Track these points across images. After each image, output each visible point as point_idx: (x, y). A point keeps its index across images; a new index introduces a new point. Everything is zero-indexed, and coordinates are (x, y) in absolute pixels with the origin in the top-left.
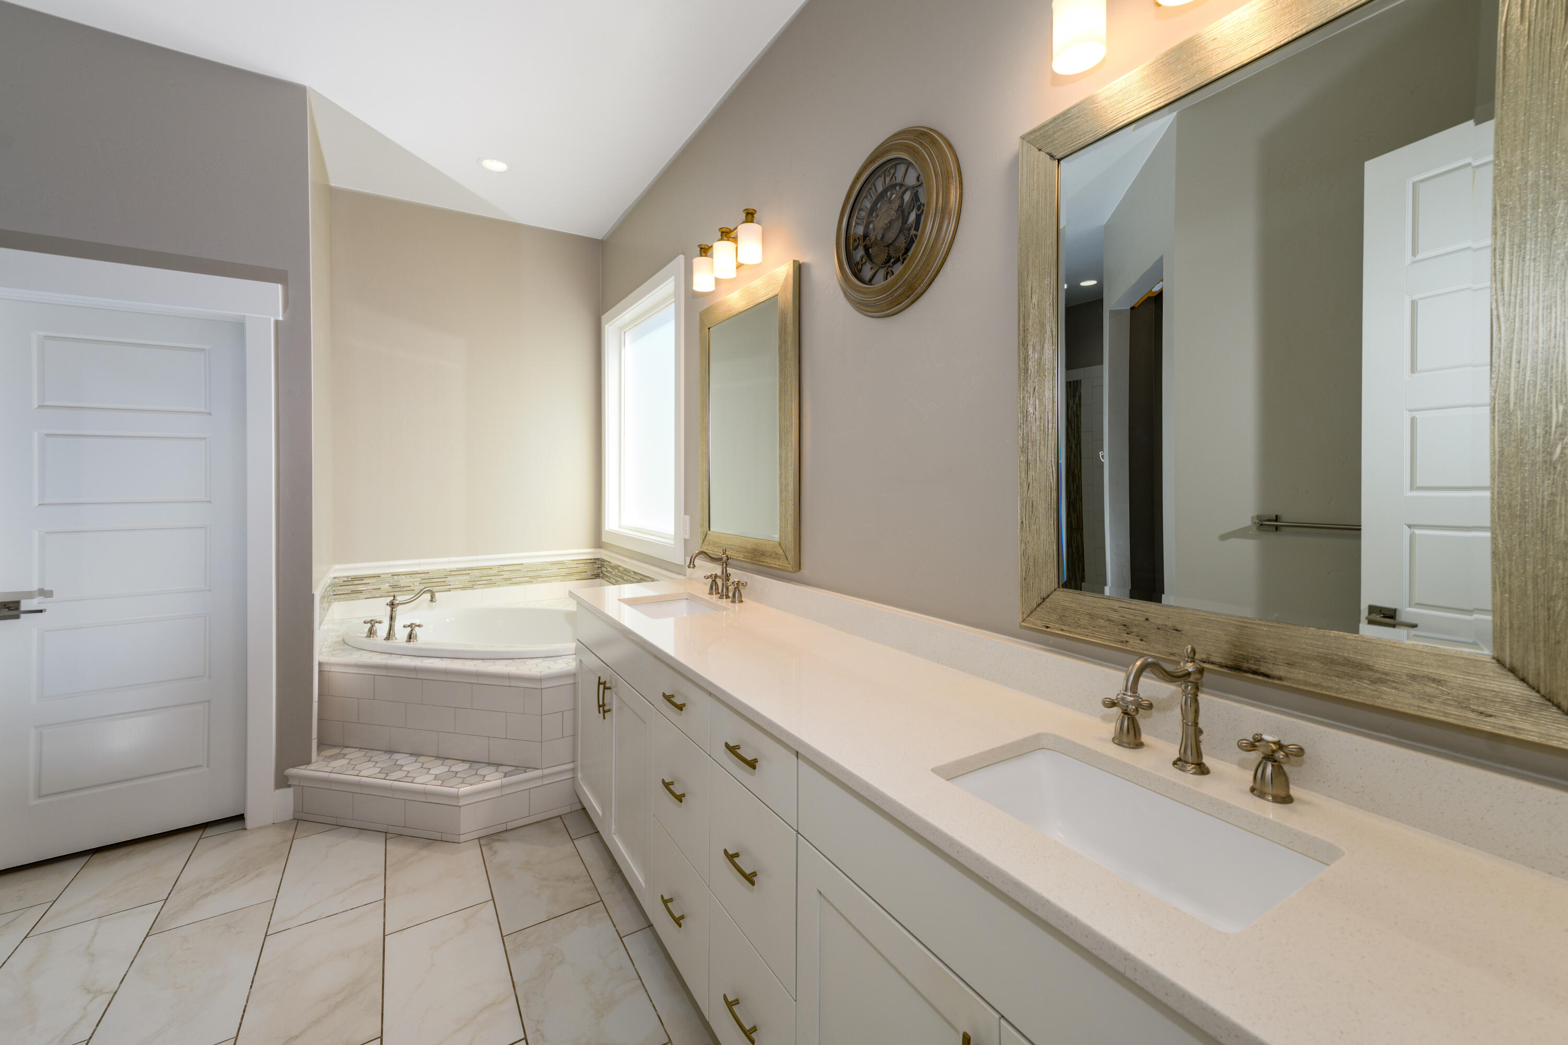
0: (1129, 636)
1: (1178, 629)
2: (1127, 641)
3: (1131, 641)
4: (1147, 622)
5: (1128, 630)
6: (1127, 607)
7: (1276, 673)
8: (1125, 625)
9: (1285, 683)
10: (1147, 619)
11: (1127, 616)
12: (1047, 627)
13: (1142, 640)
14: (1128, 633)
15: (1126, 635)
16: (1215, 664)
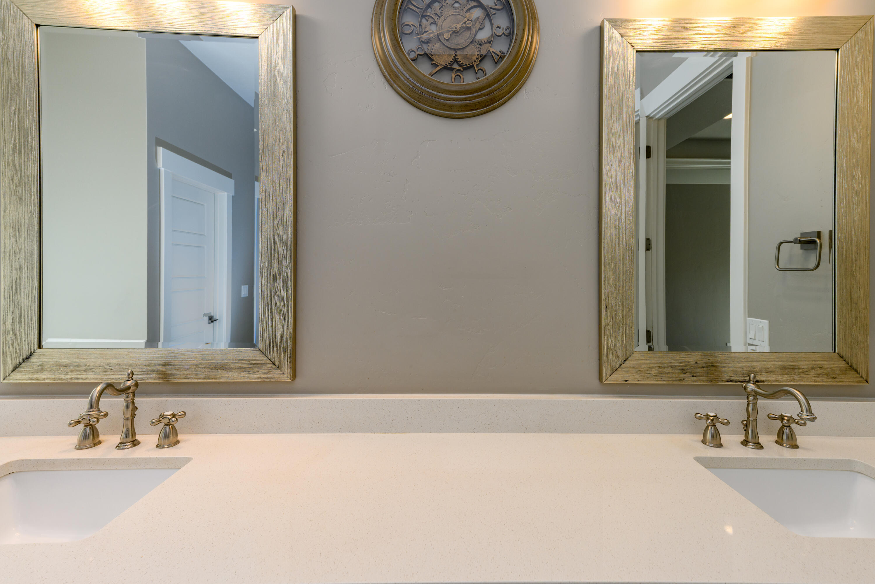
0: (685, 375)
1: (714, 365)
2: (683, 379)
3: (686, 378)
4: (697, 365)
5: (684, 372)
6: (684, 357)
7: (762, 379)
8: (682, 369)
9: (765, 383)
10: (696, 363)
11: (684, 363)
12: (626, 381)
13: (693, 376)
14: (684, 374)
15: (683, 375)
16: (733, 381)
